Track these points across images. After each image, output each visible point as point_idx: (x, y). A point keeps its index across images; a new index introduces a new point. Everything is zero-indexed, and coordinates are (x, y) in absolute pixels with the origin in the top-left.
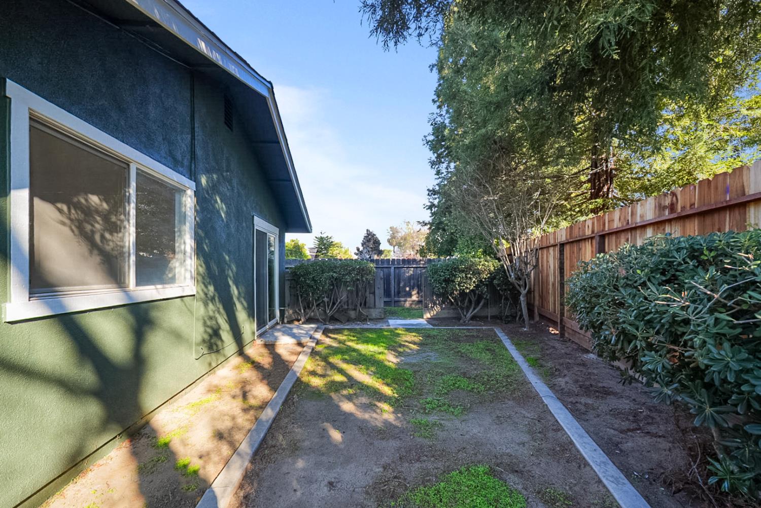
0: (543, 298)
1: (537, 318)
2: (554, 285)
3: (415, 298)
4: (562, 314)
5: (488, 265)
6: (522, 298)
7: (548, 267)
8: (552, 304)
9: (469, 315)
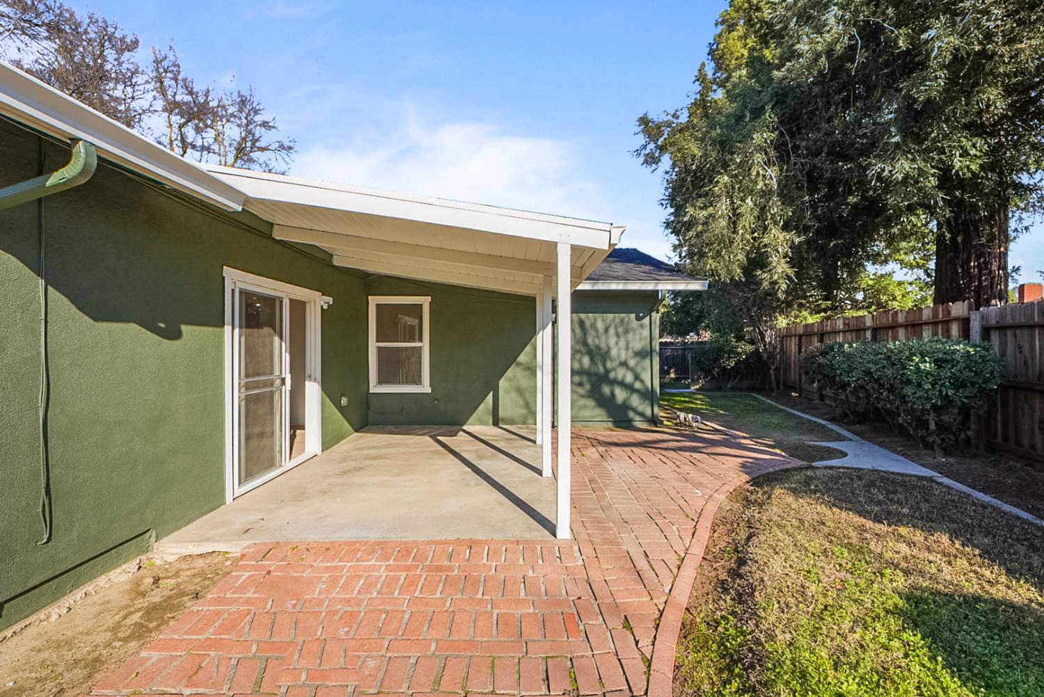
0: (787, 370)
1: (782, 388)
2: (795, 363)
3: (672, 375)
4: (800, 382)
5: (745, 348)
6: (771, 371)
7: (791, 350)
8: (794, 374)
9: (729, 386)
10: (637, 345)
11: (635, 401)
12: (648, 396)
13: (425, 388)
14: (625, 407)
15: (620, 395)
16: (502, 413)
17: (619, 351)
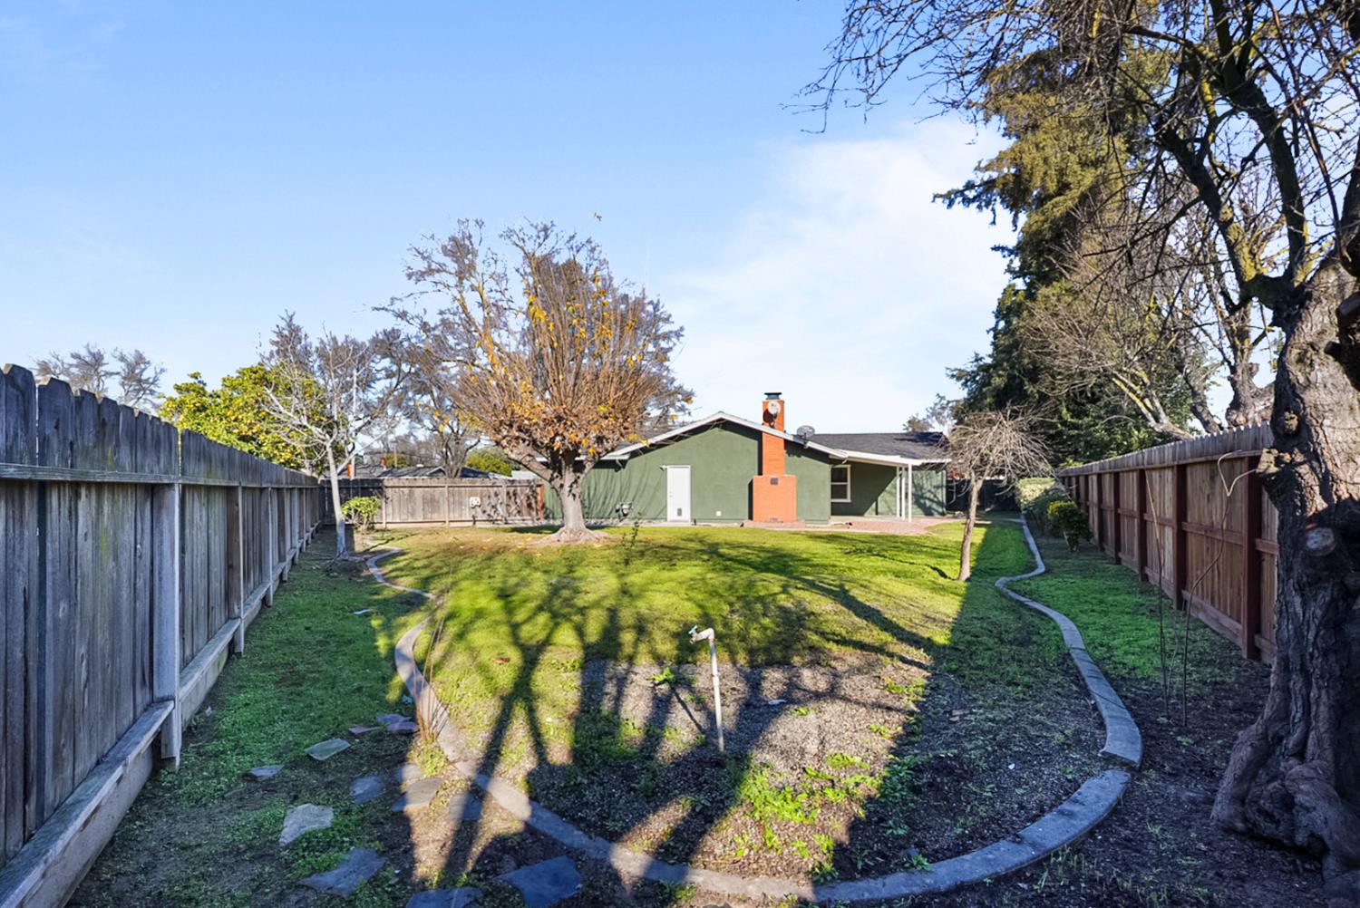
10: (935, 483)
11: (934, 506)
12: (940, 504)
13: (848, 500)
14: (930, 508)
15: (928, 503)
16: (879, 510)
17: (927, 486)
